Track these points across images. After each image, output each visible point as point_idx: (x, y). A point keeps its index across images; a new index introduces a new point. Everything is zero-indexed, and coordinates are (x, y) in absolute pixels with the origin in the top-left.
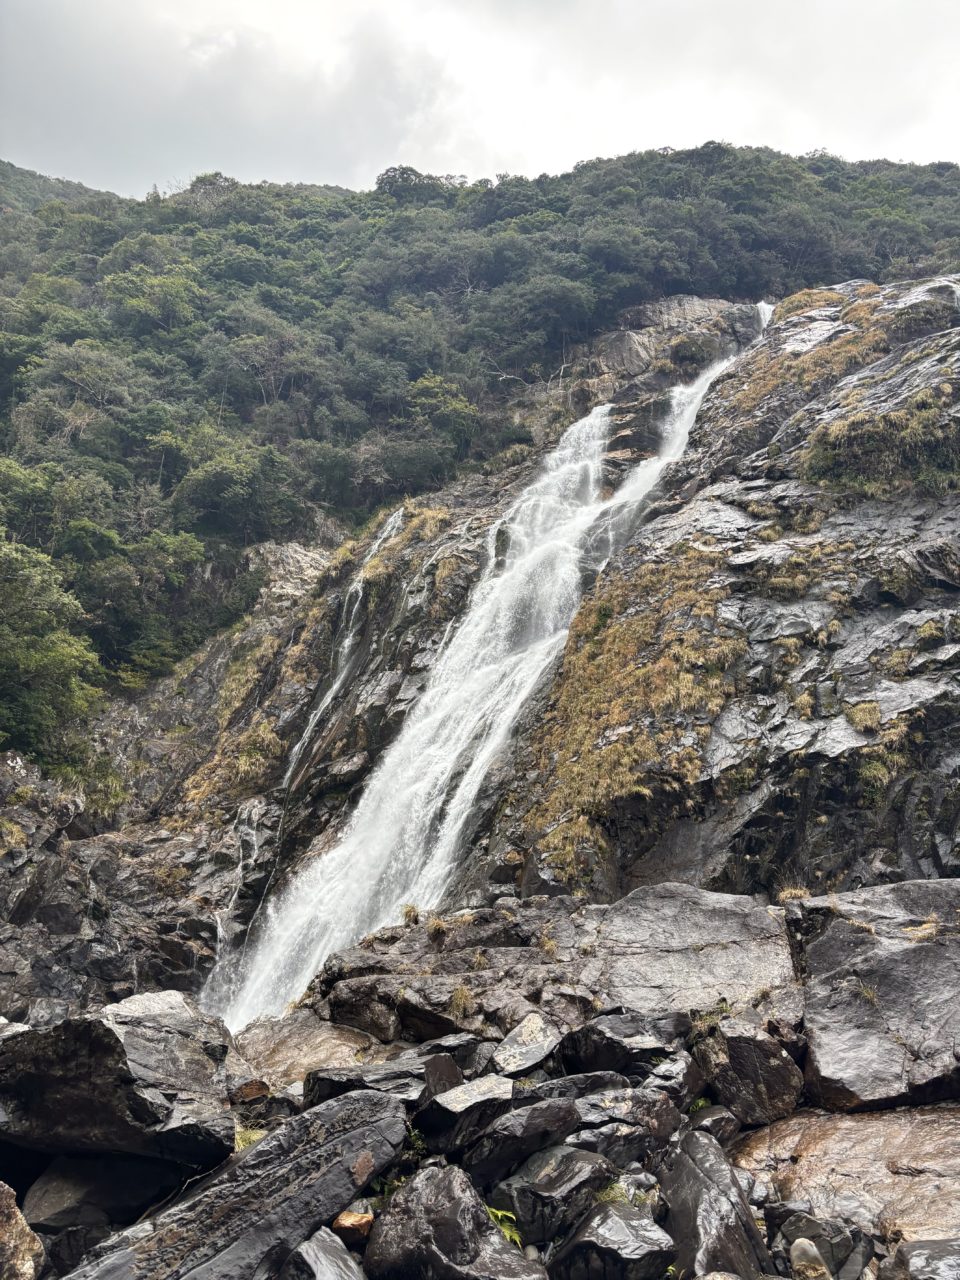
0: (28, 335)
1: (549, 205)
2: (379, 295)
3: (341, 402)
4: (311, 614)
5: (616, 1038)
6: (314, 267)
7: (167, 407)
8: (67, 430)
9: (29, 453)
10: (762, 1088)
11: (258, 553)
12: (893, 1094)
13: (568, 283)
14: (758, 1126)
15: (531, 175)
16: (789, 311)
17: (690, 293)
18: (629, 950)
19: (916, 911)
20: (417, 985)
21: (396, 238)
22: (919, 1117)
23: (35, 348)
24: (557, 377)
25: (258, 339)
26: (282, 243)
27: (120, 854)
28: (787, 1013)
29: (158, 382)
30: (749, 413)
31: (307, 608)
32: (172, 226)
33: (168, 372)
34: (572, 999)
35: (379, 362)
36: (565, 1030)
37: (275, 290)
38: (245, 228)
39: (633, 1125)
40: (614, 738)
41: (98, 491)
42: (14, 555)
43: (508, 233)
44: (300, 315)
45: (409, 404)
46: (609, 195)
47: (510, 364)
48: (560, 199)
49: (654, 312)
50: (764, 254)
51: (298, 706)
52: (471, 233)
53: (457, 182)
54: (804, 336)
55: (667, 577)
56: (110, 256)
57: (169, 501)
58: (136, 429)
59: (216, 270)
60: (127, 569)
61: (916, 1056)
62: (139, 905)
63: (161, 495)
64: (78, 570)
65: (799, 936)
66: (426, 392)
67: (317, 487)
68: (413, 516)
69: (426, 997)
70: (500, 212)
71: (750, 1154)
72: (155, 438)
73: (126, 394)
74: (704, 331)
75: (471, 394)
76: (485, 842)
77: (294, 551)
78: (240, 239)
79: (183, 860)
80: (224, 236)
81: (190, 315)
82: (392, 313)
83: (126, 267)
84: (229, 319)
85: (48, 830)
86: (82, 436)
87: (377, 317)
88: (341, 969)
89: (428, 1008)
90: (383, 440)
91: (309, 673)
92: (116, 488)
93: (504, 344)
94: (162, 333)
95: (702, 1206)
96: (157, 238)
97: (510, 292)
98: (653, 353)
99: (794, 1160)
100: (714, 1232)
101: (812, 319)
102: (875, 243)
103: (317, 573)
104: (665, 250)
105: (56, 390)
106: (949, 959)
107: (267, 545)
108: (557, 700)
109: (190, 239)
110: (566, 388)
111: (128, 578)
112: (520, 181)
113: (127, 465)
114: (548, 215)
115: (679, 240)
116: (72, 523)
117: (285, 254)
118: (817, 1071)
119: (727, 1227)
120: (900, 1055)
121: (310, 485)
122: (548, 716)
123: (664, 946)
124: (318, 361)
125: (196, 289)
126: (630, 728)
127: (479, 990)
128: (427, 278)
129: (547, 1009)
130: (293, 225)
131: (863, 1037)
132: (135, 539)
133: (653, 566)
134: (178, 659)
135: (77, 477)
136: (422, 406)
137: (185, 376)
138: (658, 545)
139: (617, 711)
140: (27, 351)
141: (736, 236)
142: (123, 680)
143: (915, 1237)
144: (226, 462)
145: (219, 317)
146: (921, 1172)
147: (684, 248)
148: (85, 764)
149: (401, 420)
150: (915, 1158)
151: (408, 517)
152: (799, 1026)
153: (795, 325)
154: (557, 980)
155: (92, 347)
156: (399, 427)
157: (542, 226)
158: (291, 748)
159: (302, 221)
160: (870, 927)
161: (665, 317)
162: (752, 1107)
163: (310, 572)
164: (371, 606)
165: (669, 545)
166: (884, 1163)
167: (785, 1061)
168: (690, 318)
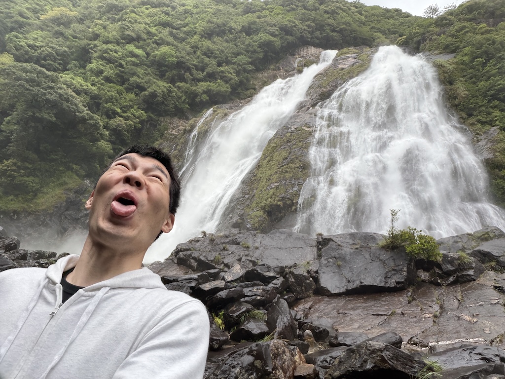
4: (180, 141)
5: (261, 272)
10: (303, 288)
11: (164, 120)
12: (341, 292)
13: (272, 38)
14: (301, 299)
16: (341, 54)
17: (311, 45)
18: (270, 248)
19: (356, 241)
20: (204, 254)
22: (348, 299)
24: (266, 70)
28: (314, 268)
30: (325, 87)
31: (179, 139)
34: (251, 261)
35: (208, 59)
36: (247, 270)
38: (165, 9)
39: (261, 296)
40: (273, 187)
48: (272, 8)
49: (298, 50)
52: (241, 17)
54: (346, 63)
56: (120, 16)
58: (126, 75)
59: (155, 23)
61: (349, 282)
64: (107, 121)
65: (320, 247)
67: (185, 99)
68: (215, 111)
69: (206, 258)
70: (251, 10)
71: (298, 306)
72: (133, 79)
74: (314, 58)
75: (237, 73)
76: (231, 215)
77: (176, 120)
78: (163, 12)
80: (158, 11)
81: (145, 38)
82: (213, 42)
84: (159, 40)
87: (208, 44)
88: (181, 249)
89: (207, 261)
92: (120, 95)
95: (278, 320)
96: (136, 9)
97: (252, 39)
98: (296, 65)
99: (310, 308)
100: (281, 327)
101: (349, 57)
103: (183, 128)
104: (304, 29)
106: (363, 255)
107: (167, 117)
108: (257, 174)
109: (147, 11)
116: (106, 105)
118: (320, 284)
119: (286, 326)
120: (344, 281)
121: (183, 99)
122: (254, 179)
123: (279, 247)
124: (187, 57)
125: (148, 28)
126: (278, 184)
127: (223, 257)
128: (225, 32)
129: (243, 263)
130: (181, 9)
131: (334, 276)
133: (290, 134)
136: (221, 75)
138: (293, 127)
139: (275, 178)
141: (328, 27)
143: (342, 331)
144: (155, 89)
145: (155, 39)
146: (346, 313)
147: (310, 29)
150: (345, 309)
152: (317, 272)
153: (343, 59)
154: (246, 256)
159: (184, 8)
160: (342, 244)
161: (302, 52)
162: (300, 293)
163: (181, 127)
164: (200, 140)
165: (296, 127)
166: (335, 310)
167: (311, 281)
168: (309, 53)
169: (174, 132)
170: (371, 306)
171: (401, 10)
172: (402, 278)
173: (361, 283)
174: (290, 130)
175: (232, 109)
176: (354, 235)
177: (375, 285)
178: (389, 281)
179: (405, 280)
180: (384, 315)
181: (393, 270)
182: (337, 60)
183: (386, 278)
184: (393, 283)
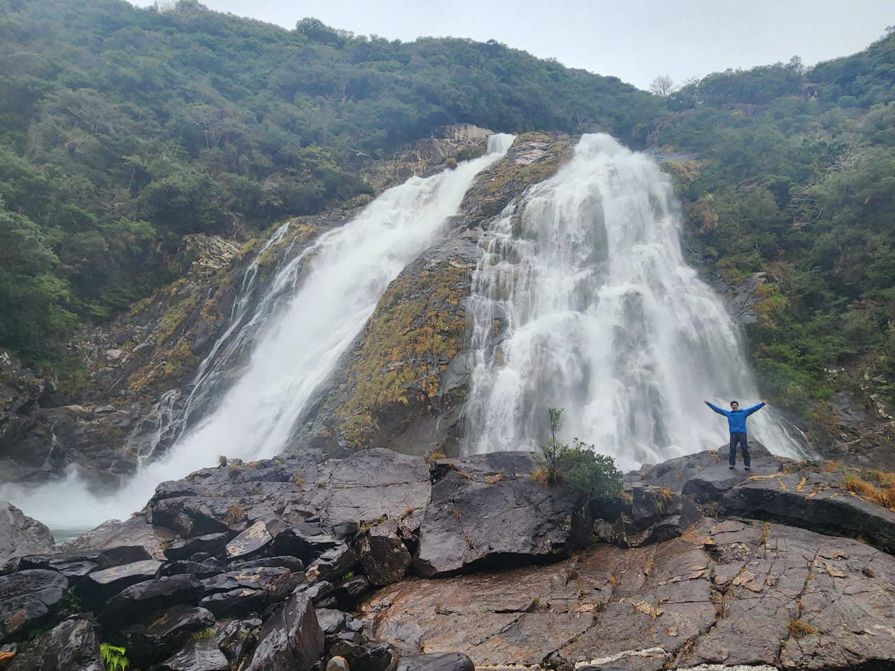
0: (47, 80)
1: (398, 58)
2: (289, 92)
3: (256, 153)
4: (223, 281)
5: (303, 536)
6: (249, 69)
7: (140, 140)
8: (66, 145)
9: (37, 156)
10: (386, 565)
11: (193, 239)
12: (455, 568)
13: (402, 105)
14: (380, 587)
15: (391, 39)
16: (522, 142)
17: (473, 123)
18: (346, 486)
19: (495, 468)
20: (209, 503)
21: (304, 60)
22: (464, 581)
23: (50, 88)
24: (391, 159)
25: (206, 106)
26: (230, 50)
27: (78, 419)
29: (135, 124)
30: (493, 194)
31: (221, 277)
32: (158, 27)
33: (143, 118)
34: (302, 513)
35: (284, 133)
37: (221, 78)
38: (208, 37)
39: (255, 589)
40: (392, 368)
41: (84, 187)
42: (8, 219)
43: (371, 69)
44: (236, 97)
45: (299, 160)
46: (433, 58)
47: (365, 146)
48: (405, 56)
49: (450, 130)
50: (514, 108)
51: (208, 336)
52: (350, 65)
53: (348, 35)
54: (529, 156)
55: (435, 279)
56: (113, 38)
57: (136, 200)
58: (117, 151)
59: (184, 59)
60: (100, 239)
61: (472, 547)
62: (87, 451)
63: (130, 195)
64: (65, 236)
65: (435, 480)
66: (310, 155)
67: (236, 203)
68: (295, 228)
69: (213, 511)
70: (369, 56)
71: (369, 603)
72: (128, 158)
73: (112, 129)
74: (477, 145)
75: (339, 161)
77: (217, 241)
78: (202, 43)
79: (120, 424)
80: (192, 39)
81: (162, 85)
82: (296, 105)
83: (123, 47)
84: (189, 91)
85: (22, 401)
86: (77, 150)
87: (285, 106)
89: (213, 517)
90: (280, 180)
91: (218, 317)
92: (98, 187)
93: (362, 134)
94: (142, 93)
96: (146, 32)
97: (368, 104)
98: (447, 154)
99: (390, 605)
100: (265, 656)
101: (533, 148)
102: (572, 113)
103: (231, 256)
104: (460, 95)
105: (62, 118)
106: (503, 494)
107: (200, 235)
108: (363, 345)
109: (169, 37)
110: (396, 166)
111: (100, 246)
112: (383, 41)
113: (108, 173)
114: (397, 64)
115: (468, 92)
116: (64, 206)
117: (232, 57)
118: (418, 555)
119: (278, 651)
120: (465, 545)
121: (231, 201)
122: (357, 353)
124: (244, 126)
125: (168, 68)
126: (402, 363)
127: (249, 507)
128: (320, 88)
129: (285, 519)
130: (240, 41)
131: (448, 537)
132: (109, 221)
133: (427, 273)
134: (133, 300)
135: (69, 176)
136: (308, 163)
137: (155, 123)
138: (433, 261)
139: (396, 353)
140: (45, 90)
141: (500, 95)
142: (93, 310)
143: (432, 650)
144: (175, 180)
145: (182, 89)
146: (451, 613)
147: (471, 97)
148: (60, 360)
149: (294, 170)
150: (451, 604)
151: (291, 228)
152: (416, 531)
153: (524, 150)
154: (296, 502)
155: (91, 94)
156: (292, 174)
157: (392, 69)
158: (201, 361)
159: (246, 39)
160: (469, 476)
161: (456, 134)
162: (379, 576)
163: (226, 255)
164: (262, 280)
165: (439, 261)
166: (434, 607)
167: (402, 550)
168: (470, 137)
169: (211, 264)
170: (498, 595)
171: (619, 80)
172: (563, 537)
173: (490, 549)
174: (428, 267)
175: (327, 225)
176: (494, 457)
177: (513, 551)
178: (540, 545)
179: (568, 539)
180: (517, 611)
181: (550, 521)
182: (515, 151)
183: (535, 536)
184: (547, 546)
